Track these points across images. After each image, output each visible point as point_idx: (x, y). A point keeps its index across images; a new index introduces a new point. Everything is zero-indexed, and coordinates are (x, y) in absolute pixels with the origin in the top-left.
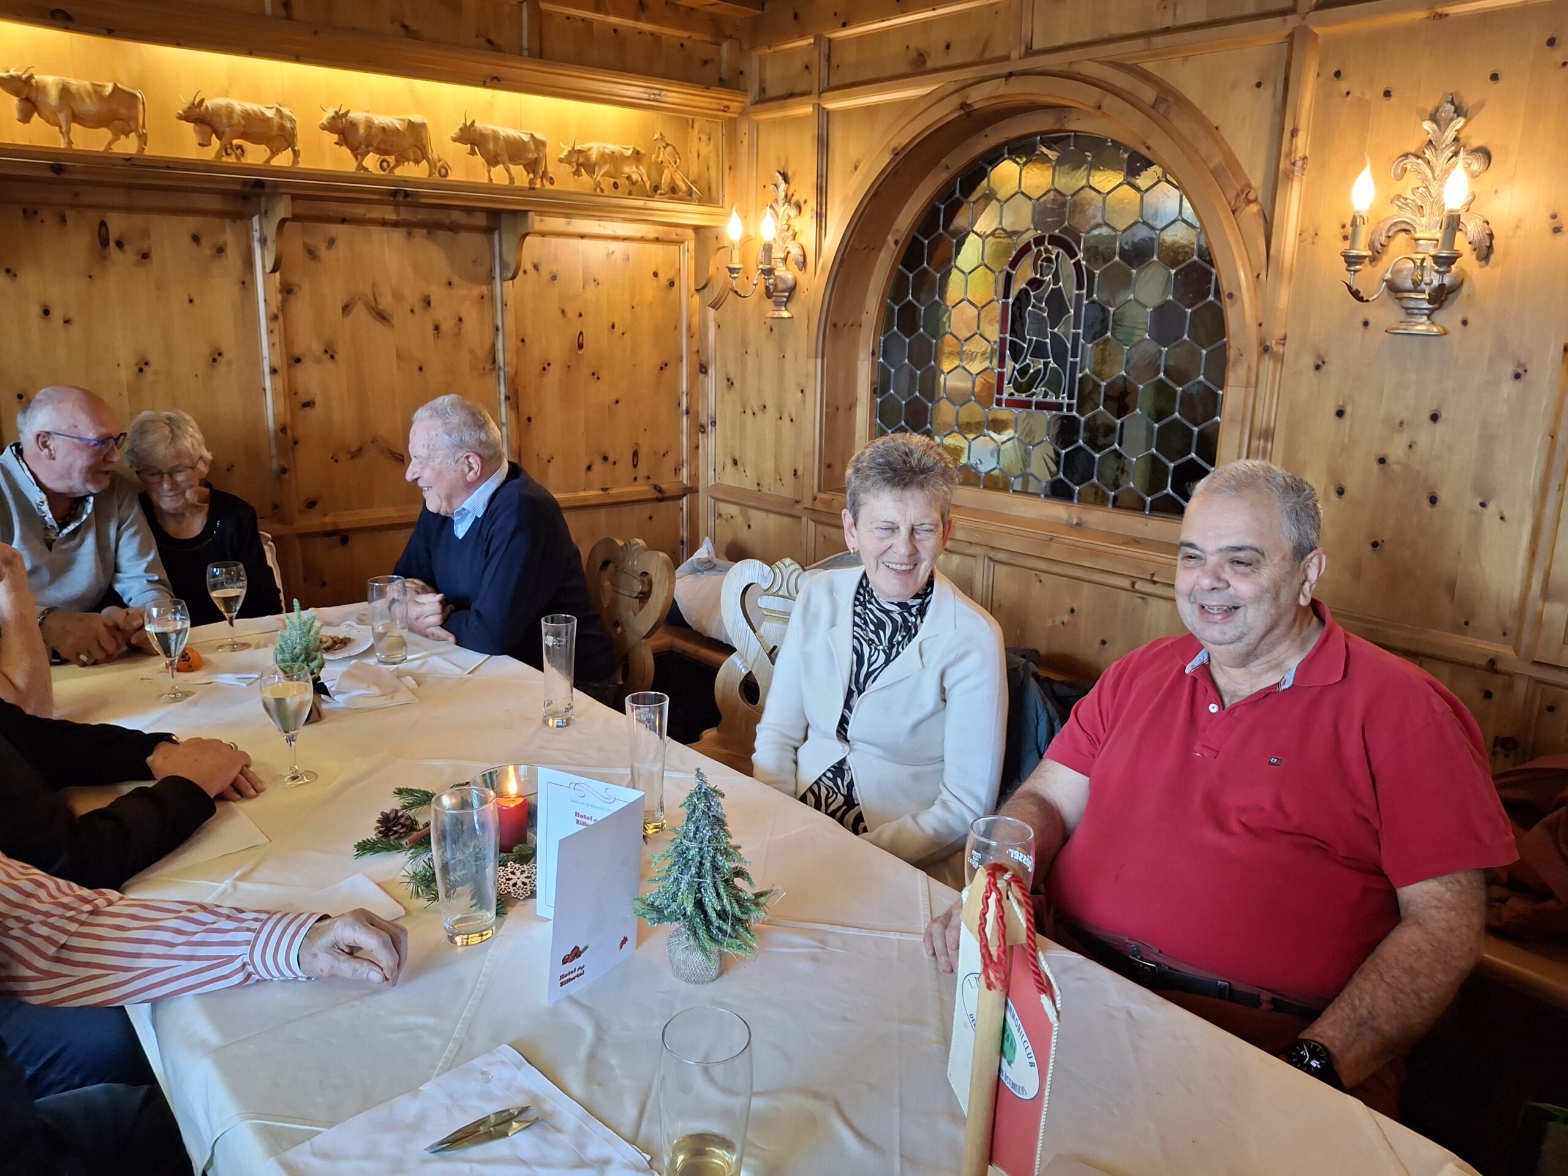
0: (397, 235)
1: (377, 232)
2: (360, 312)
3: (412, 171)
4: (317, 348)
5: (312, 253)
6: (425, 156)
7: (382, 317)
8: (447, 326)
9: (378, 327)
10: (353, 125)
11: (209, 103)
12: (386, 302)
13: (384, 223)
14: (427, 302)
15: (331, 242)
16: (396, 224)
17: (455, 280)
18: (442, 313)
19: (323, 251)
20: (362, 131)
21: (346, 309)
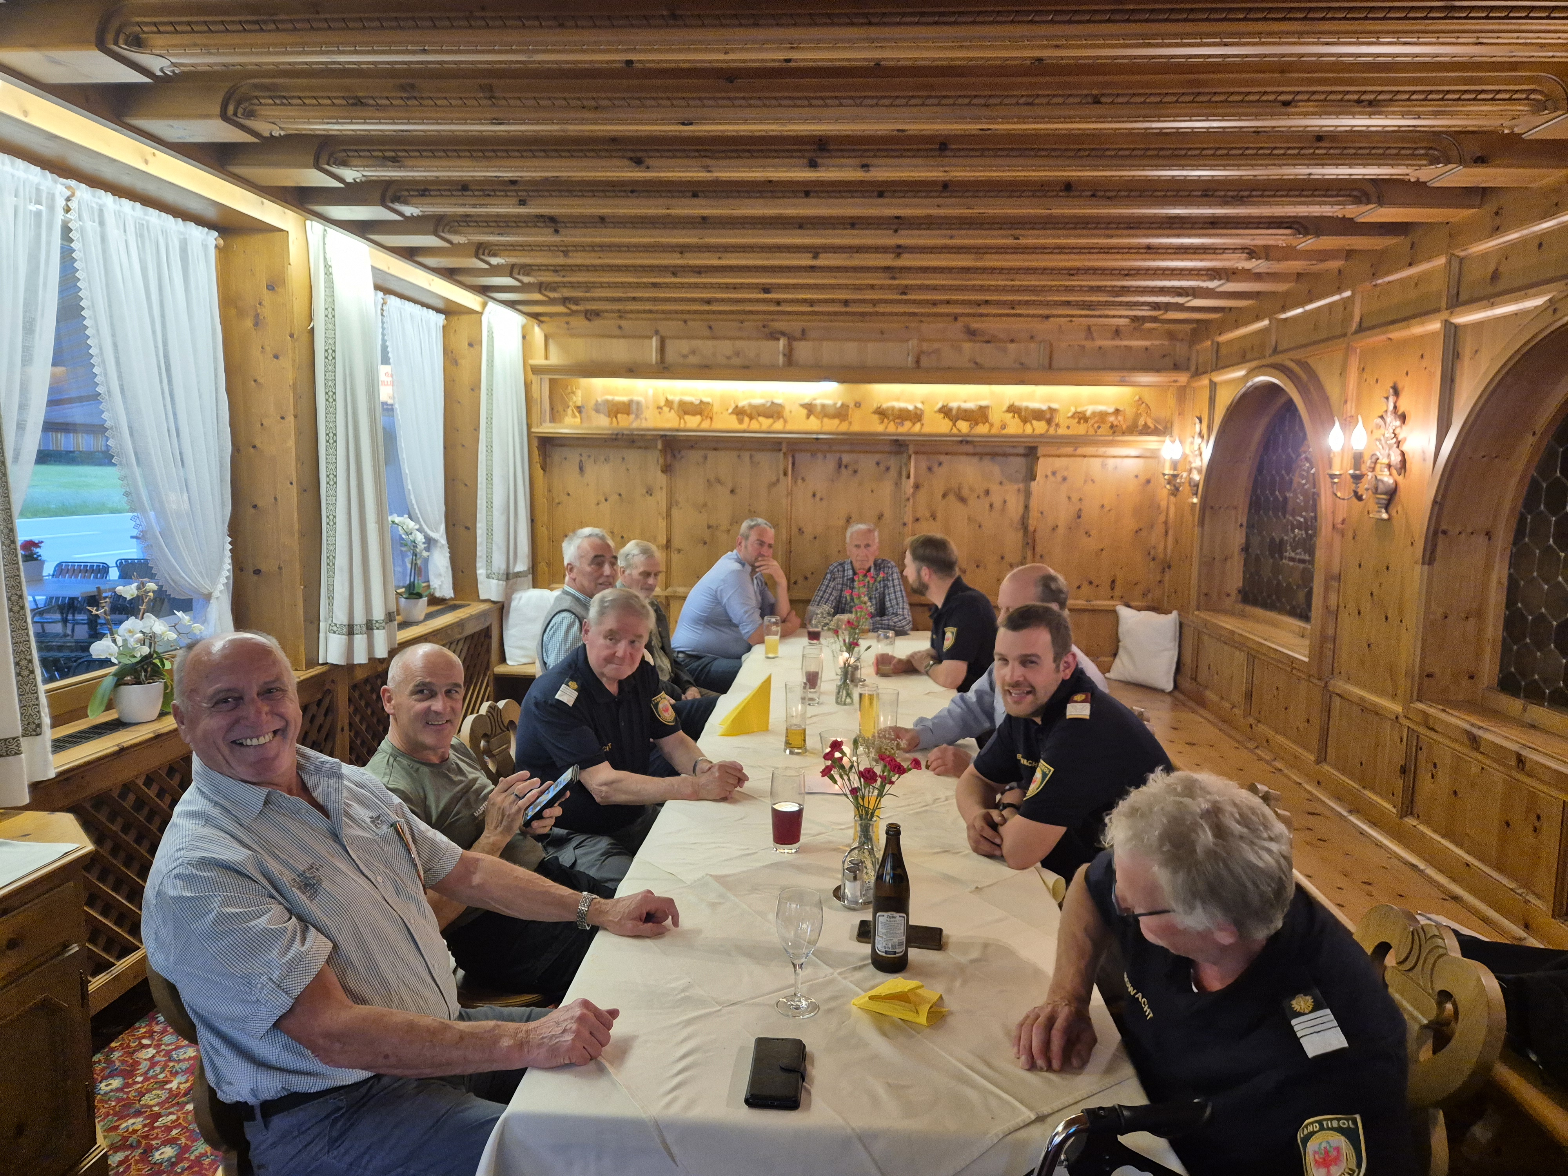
0: (975, 460)
1: (963, 458)
2: (951, 497)
3: (982, 429)
4: (927, 514)
5: (930, 469)
6: (987, 421)
7: (963, 500)
8: (998, 505)
9: (959, 505)
10: (951, 410)
11: (885, 406)
12: (965, 492)
13: (967, 454)
14: (987, 493)
15: (940, 464)
16: (974, 454)
17: (1004, 481)
18: (996, 498)
19: (935, 468)
20: (954, 412)
21: (944, 496)
